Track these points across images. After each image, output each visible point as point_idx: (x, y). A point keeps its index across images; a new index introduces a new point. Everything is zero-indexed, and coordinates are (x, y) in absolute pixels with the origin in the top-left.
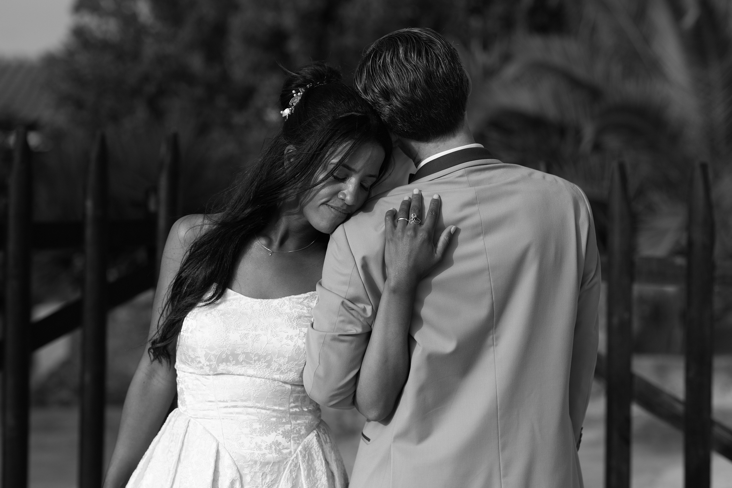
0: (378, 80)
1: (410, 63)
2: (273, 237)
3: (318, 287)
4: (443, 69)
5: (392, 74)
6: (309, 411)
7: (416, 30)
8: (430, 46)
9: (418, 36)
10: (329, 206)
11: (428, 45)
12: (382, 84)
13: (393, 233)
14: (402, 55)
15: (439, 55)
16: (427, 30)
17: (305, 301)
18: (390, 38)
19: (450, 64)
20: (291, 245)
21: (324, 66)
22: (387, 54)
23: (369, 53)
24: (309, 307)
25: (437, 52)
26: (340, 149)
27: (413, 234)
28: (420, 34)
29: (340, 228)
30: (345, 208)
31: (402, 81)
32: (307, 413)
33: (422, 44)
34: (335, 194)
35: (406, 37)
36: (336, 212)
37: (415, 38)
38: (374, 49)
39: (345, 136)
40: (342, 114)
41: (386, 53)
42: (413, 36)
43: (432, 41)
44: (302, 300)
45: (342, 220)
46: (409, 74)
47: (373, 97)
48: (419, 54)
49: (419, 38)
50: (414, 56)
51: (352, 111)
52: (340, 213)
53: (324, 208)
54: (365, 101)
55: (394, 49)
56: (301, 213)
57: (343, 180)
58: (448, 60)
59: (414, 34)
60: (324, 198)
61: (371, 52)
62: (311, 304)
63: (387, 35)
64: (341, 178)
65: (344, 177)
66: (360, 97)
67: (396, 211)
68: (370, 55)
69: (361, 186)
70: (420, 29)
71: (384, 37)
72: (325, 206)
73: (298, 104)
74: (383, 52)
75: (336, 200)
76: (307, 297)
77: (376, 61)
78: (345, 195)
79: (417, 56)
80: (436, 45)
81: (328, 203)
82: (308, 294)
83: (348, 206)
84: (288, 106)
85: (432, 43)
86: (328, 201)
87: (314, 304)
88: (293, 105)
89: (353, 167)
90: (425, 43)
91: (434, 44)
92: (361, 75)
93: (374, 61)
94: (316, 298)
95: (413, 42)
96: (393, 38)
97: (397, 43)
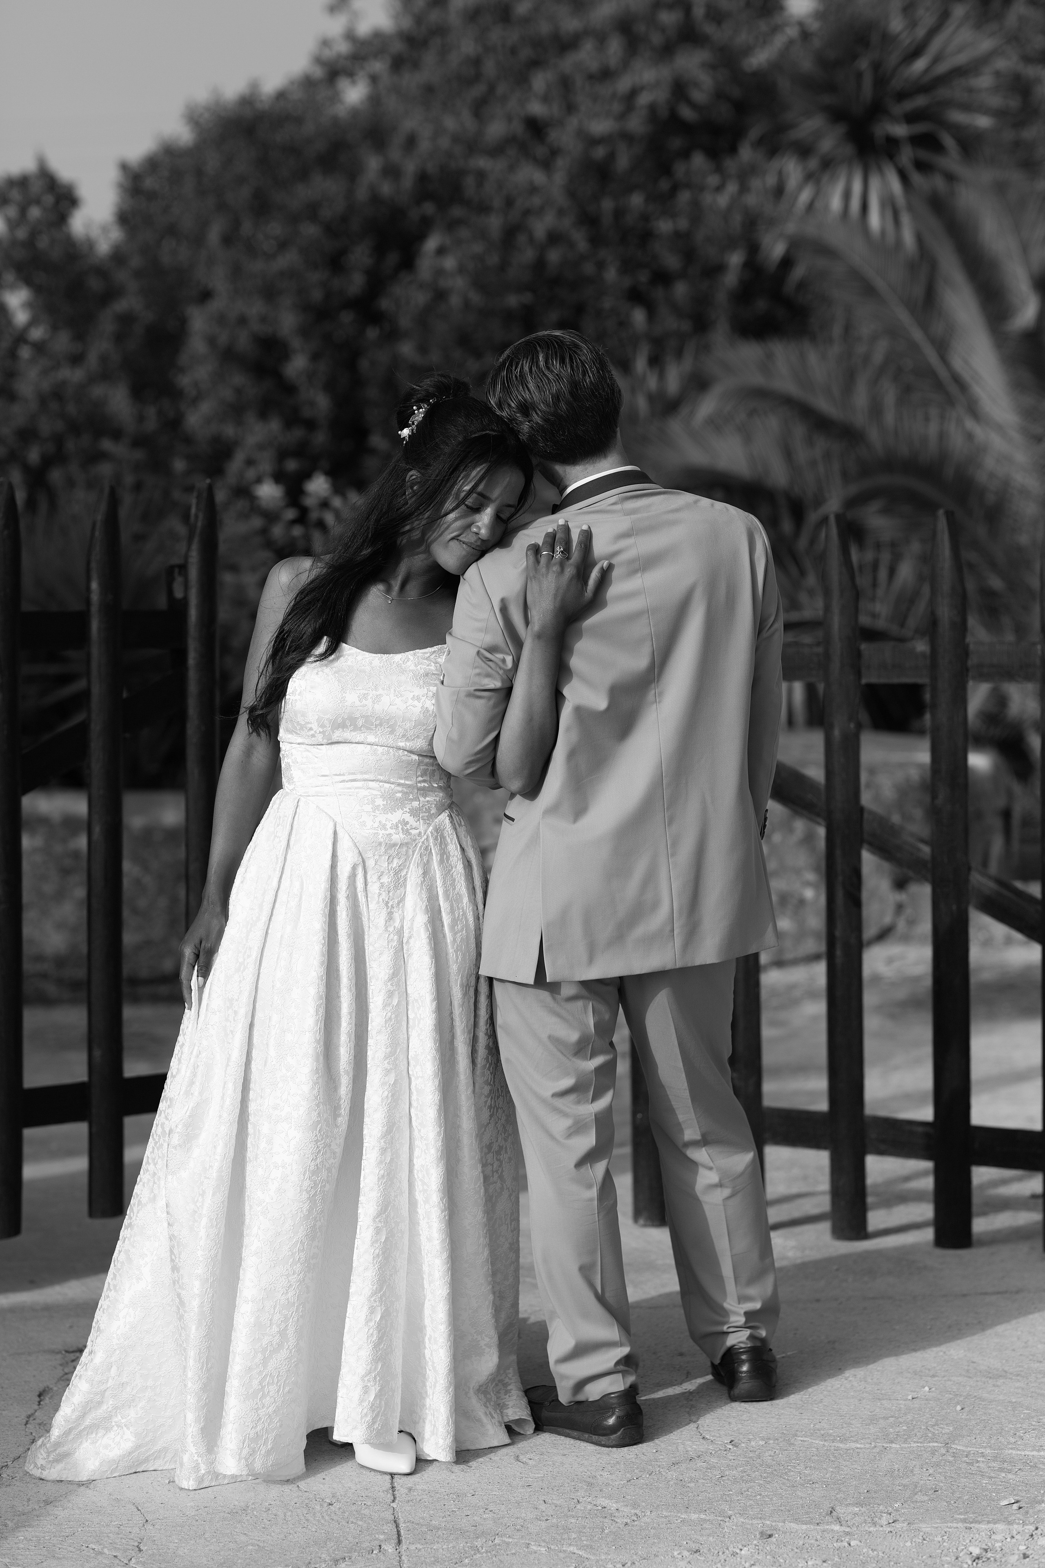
0: (515, 392)
1: (552, 372)
2: (393, 582)
3: (448, 638)
4: (590, 378)
5: (531, 385)
6: (440, 787)
7: (557, 333)
8: (575, 352)
9: (560, 340)
10: (460, 541)
11: (572, 350)
12: (520, 398)
13: (536, 570)
14: (542, 363)
15: (585, 361)
16: (571, 332)
17: (432, 657)
18: (527, 343)
19: (598, 372)
20: (413, 590)
21: (450, 378)
22: (525, 362)
23: (503, 361)
24: (437, 663)
25: (583, 358)
26: (474, 473)
27: (559, 570)
28: (563, 337)
29: (473, 567)
30: (479, 543)
31: (543, 394)
32: (438, 790)
33: (566, 349)
34: (469, 526)
35: (546, 342)
36: (468, 549)
37: (557, 343)
38: (508, 356)
39: (479, 459)
40: (475, 433)
41: (523, 361)
42: (555, 340)
43: (576, 346)
44: (428, 655)
45: (475, 558)
46: (552, 385)
47: (509, 413)
48: (563, 361)
49: (562, 342)
50: (557, 364)
51: (486, 430)
52: (473, 550)
53: (453, 544)
54: (500, 418)
55: (533, 355)
56: (428, 551)
57: (477, 509)
58: (596, 367)
59: (555, 338)
60: (455, 531)
61: (505, 360)
62: (439, 660)
63: (523, 340)
64: (474, 507)
65: (478, 507)
66: (494, 413)
67: (539, 545)
68: (504, 363)
69: (498, 517)
70: (562, 332)
71: (520, 342)
72: (456, 541)
73: (420, 423)
74: (520, 359)
75: (468, 534)
76: (434, 652)
77: (511, 370)
78: (479, 528)
79: (560, 364)
80: (581, 351)
81: (459, 538)
82: (435, 648)
83: (483, 541)
84: (408, 426)
85: (577, 348)
86: (459, 535)
87: (442, 660)
88: (413, 424)
89: (488, 495)
90: (569, 348)
91: (579, 348)
92: (494, 387)
93: (509, 371)
94: (444, 652)
95: (555, 347)
96: (532, 343)
97: (536, 349)
